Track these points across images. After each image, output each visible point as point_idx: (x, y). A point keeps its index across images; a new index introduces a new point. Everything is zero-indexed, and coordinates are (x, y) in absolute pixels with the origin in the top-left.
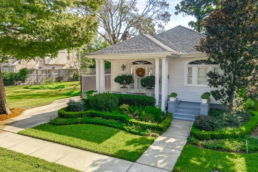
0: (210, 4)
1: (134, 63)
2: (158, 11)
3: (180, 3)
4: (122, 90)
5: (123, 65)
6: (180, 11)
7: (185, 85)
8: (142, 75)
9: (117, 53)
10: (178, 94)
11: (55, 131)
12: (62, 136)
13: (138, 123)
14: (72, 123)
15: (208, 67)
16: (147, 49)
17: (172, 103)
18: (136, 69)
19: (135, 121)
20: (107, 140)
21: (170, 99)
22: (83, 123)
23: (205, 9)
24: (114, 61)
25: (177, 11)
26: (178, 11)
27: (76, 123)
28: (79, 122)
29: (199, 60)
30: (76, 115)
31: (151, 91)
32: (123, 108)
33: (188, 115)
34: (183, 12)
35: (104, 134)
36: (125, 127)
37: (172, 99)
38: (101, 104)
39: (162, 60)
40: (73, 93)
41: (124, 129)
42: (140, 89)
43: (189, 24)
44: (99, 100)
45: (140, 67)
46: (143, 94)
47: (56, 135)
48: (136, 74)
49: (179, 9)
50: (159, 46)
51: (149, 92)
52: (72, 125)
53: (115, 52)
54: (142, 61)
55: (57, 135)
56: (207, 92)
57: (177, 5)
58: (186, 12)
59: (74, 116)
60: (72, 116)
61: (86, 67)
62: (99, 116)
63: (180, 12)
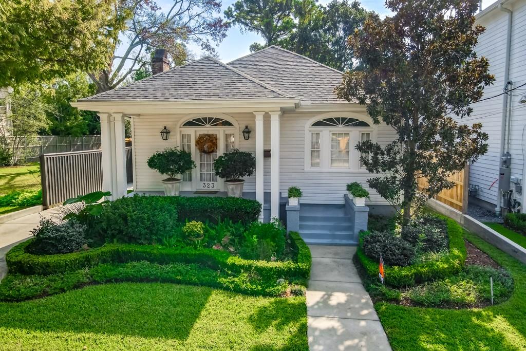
0: (288, 15)
1: (189, 124)
2: (199, 15)
3: (233, 5)
4: (169, 185)
5: (165, 128)
6: (234, 21)
7: (306, 170)
8: (210, 151)
9: (162, 98)
10: (302, 189)
11: (21, 320)
12: (55, 335)
13: (250, 266)
14: (65, 288)
15: (351, 131)
16: (237, 91)
17: (294, 210)
18: (196, 137)
19: (244, 262)
20: (196, 326)
21: (290, 202)
22: (100, 283)
23: (280, 21)
24: (141, 117)
25: (229, 21)
26: (231, 21)
27: (79, 285)
28: (87, 280)
29: (333, 117)
30: (73, 262)
31: (239, 185)
32: (191, 232)
33: (327, 232)
34: (240, 24)
35: (175, 306)
36: (222, 280)
37: (293, 202)
38: (137, 227)
39: (270, 117)
40: (18, 198)
41: (219, 286)
42: (206, 183)
43: (250, 49)
44: (131, 216)
45: (206, 133)
46: (216, 192)
47: (35, 334)
48: (197, 147)
49: (233, 17)
50: (261, 86)
51: (236, 187)
52: (67, 293)
53: (155, 97)
54: (210, 119)
55: (38, 334)
56: (354, 181)
57: (228, 9)
58: (246, 24)
59: (67, 265)
60: (60, 267)
61: (30, 132)
62: (138, 258)
63: (234, 23)
